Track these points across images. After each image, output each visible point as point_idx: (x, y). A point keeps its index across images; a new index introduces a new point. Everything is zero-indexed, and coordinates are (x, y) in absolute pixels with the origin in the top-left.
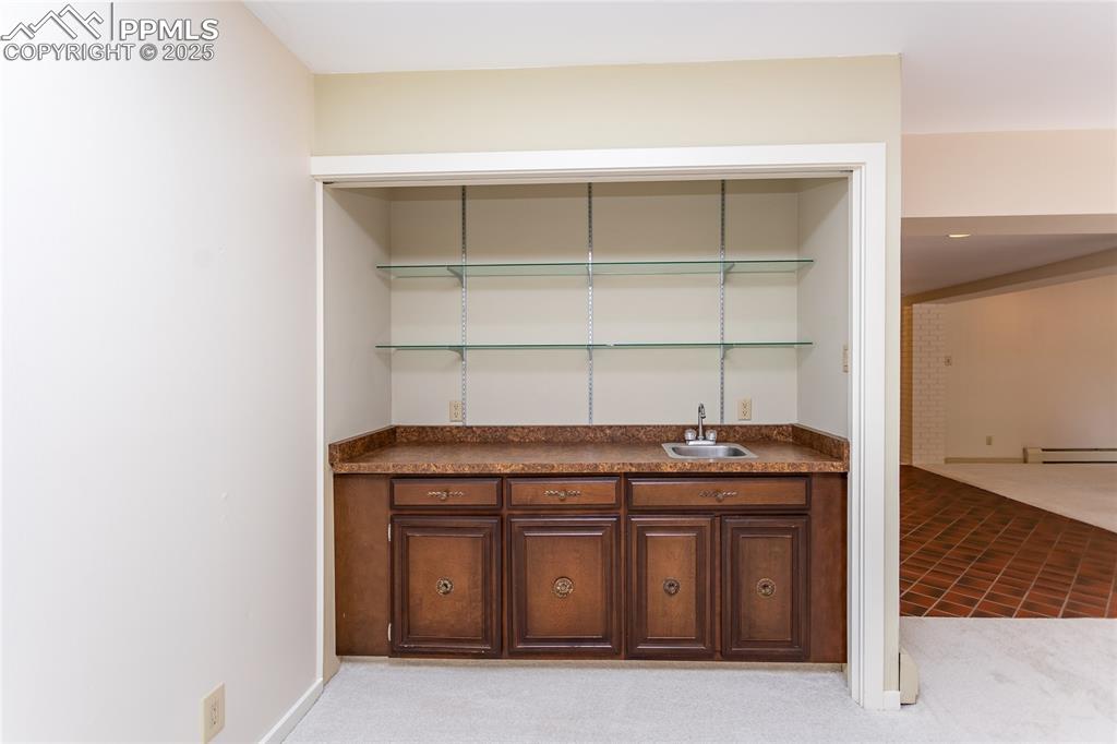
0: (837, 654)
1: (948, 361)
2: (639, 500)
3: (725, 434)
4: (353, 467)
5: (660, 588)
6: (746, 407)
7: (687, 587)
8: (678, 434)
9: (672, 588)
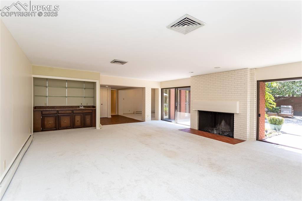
0: (95, 126)
1: (124, 99)
2: (74, 112)
3: (84, 107)
4: (35, 110)
5: (77, 121)
6: (87, 104)
7: (80, 121)
8: (79, 107)
9: (78, 121)
